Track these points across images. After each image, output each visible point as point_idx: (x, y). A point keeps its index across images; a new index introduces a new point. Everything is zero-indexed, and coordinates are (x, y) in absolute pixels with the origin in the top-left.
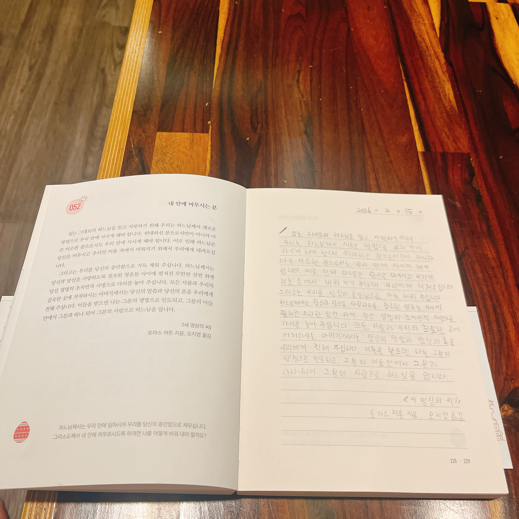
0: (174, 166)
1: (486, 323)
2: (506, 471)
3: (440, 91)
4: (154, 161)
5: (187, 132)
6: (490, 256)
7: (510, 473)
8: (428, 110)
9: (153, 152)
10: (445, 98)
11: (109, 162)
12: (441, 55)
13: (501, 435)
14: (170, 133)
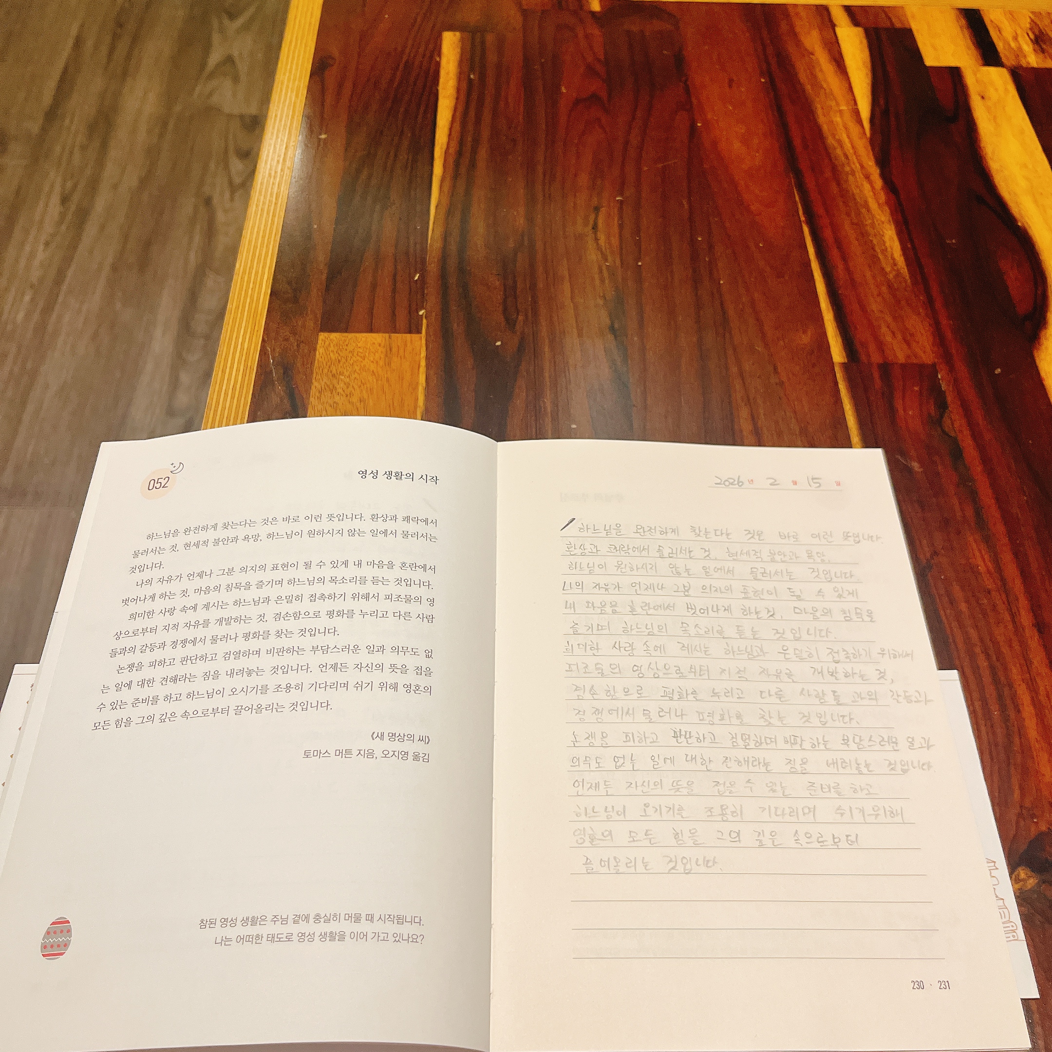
0: (355, 399)
1: (977, 704)
2: (1025, 1002)
3: (875, 242)
4: (313, 391)
5: (378, 332)
6: (982, 569)
7: (1034, 1007)
8: (852, 280)
9: (312, 373)
10: (886, 256)
11: (226, 394)
12: (875, 172)
13: (1014, 931)
14: (346, 334)
